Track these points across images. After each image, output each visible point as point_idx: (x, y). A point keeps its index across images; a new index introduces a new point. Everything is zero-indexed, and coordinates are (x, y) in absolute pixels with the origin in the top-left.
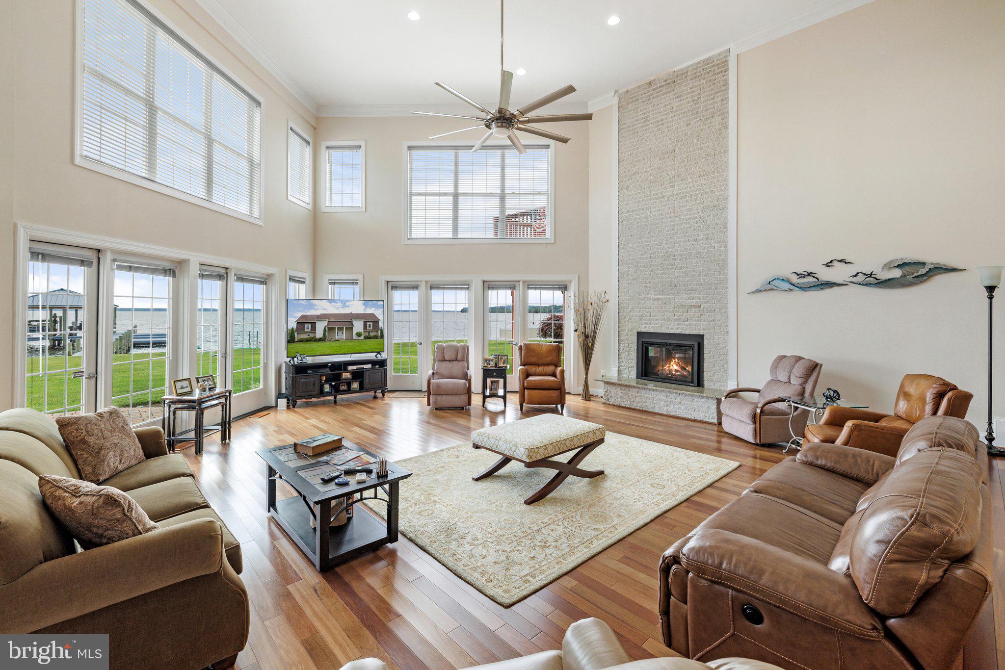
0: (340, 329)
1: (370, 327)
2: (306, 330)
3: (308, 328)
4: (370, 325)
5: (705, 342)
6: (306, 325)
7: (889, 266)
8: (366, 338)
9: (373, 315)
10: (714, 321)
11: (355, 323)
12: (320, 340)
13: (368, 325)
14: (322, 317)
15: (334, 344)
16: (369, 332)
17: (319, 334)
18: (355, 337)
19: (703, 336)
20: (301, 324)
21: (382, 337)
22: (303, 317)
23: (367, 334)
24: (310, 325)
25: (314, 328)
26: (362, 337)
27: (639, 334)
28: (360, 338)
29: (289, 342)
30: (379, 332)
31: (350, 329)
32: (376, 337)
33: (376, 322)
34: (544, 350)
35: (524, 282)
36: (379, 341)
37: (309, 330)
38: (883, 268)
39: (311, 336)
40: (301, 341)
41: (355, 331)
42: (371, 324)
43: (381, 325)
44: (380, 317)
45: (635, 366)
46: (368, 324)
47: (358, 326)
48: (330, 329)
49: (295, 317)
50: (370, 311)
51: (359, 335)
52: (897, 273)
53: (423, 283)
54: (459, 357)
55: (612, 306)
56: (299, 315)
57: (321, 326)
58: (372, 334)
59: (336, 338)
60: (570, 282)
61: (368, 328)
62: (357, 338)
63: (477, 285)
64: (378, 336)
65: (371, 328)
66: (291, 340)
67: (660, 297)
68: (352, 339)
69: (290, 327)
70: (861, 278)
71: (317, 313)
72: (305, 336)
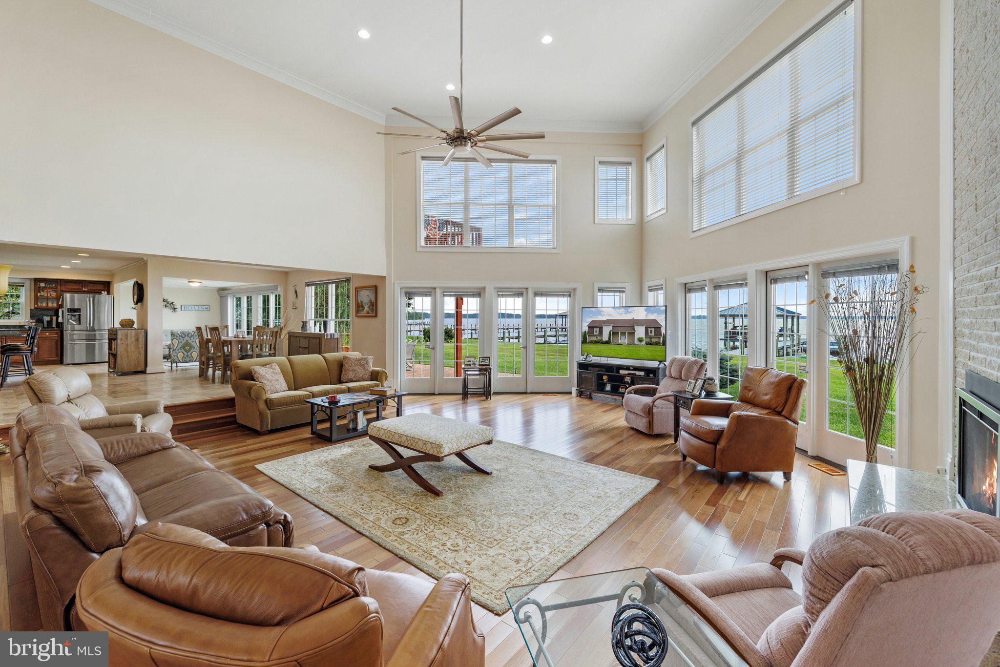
0: (623, 334)
1: (651, 333)
2: (595, 333)
3: (596, 332)
4: (651, 331)
6: (595, 329)
8: (647, 344)
9: (655, 321)
11: (637, 328)
12: (606, 343)
13: (649, 332)
14: (608, 322)
15: (616, 347)
16: (651, 338)
17: (605, 337)
18: (636, 342)
20: (591, 328)
21: (664, 344)
22: (593, 322)
23: (648, 340)
24: (598, 329)
25: (601, 332)
26: (644, 343)
28: (642, 344)
29: (582, 343)
30: (662, 338)
31: (632, 334)
32: (657, 344)
33: (658, 328)
36: (661, 347)
37: (598, 333)
39: (599, 338)
40: (591, 342)
41: (636, 337)
42: (653, 330)
43: (663, 331)
44: (663, 324)
46: (649, 330)
47: (640, 332)
48: (614, 334)
49: (587, 322)
50: (652, 317)
51: (640, 340)
56: (590, 320)
57: (607, 330)
58: (654, 340)
59: (620, 341)
61: (650, 334)
62: (639, 343)
64: (660, 343)
65: (653, 334)
66: (584, 341)
68: (634, 344)
69: (583, 331)
71: (604, 318)
72: (594, 339)
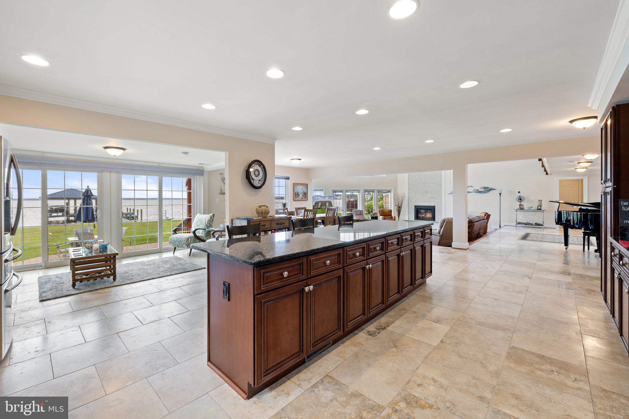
0: (324, 205)
5: (436, 208)
7: (481, 188)
9: (330, 201)
10: (438, 202)
12: (320, 208)
14: (320, 202)
19: (435, 206)
20: (316, 204)
25: (318, 205)
27: (415, 206)
33: (331, 203)
34: (387, 211)
35: (377, 190)
38: (480, 188)
41: (327, 206)
45: (414, 216)
46: (329, 204)
47: (327, 204)
48: (321, 205)
52: (483, 190)
53: (344, 191)
54: (361, 214)
55: (406, 198)
56: (316, 200)
57: (320, 204)
60: (392, 190)
63: (362, 191)
66: (314, 208)
67: (422, 195)
70: (475, 191)
71: (319, 201)
72: (316, 207)
